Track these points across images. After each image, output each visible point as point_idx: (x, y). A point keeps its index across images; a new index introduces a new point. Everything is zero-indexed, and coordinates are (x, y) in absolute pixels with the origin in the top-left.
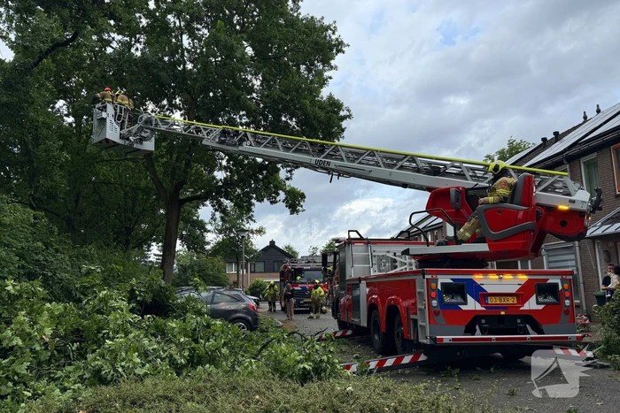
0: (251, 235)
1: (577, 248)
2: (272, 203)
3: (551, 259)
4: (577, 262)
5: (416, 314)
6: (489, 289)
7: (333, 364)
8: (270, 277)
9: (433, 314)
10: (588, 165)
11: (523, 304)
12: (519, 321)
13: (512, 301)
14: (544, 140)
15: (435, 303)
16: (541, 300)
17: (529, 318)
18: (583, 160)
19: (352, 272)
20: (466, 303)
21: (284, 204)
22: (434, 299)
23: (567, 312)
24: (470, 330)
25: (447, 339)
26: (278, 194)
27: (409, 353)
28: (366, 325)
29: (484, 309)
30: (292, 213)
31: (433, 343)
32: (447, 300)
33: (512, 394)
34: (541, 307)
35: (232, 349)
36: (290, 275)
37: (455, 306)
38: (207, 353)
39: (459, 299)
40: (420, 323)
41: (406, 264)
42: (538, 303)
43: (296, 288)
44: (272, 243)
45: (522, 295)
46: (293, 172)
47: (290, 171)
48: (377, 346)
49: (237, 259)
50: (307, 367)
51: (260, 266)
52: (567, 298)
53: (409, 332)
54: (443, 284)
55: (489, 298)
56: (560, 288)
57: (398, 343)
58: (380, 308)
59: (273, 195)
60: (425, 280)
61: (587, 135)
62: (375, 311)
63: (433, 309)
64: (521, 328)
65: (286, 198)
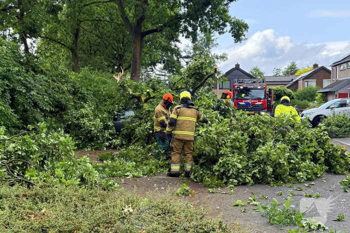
0: (216, 60)
2: (220, 33)
21: (231, 34)
26: (225, 26)
30: (236, 41)
43: (241, 103)
44: (237, 66)
46: (229, 5)
51: (226, 84)
59: (221, 27)
65: (232, 29)
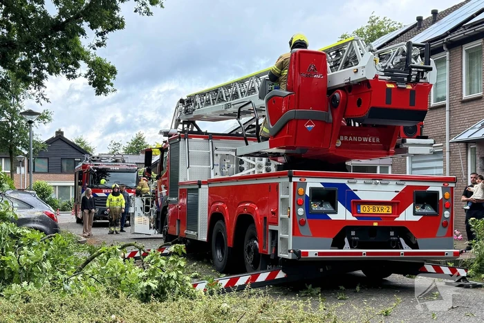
1: (447, 154)
2: (69, 77)
3: (415, 166)
4: (445, 170)
5: (276, 224)
6: (363, 196)
7: (182, 283)
8: (55, 180)
9: (298, 224)
10: (471, 55)
11: (398, 214)
12: (392, 233)
13: (387, 210)
14: (420, 19)
15: (301, 211)
16: (418, 210)
17: (404, 231)
18: (467, 47)
19: (186, 175)
20: (336, 212)
21: (87, 81)
22: (300, 206)
23: (445, 225)
24: (338, 243)
25: (312, 253)
26: (77, 66)
27: (264, 269)
28: (205, 239)
29: (355, 219)
30: (98, 93)
31: (295, 257)
32: (315, 207)
34: (417, 218)
35: (54, 263)
36: (91, 177)
37: (324, 215)
38: (21, 268)
39: (328, 207)
40: (280, 235)
41: (254, 166)
42: (415, 213)
43: (99, 194)
44: (59, 134)
45: (398, 203)
46: (106, 36)
47: (101, 34)
48: (220, 264)
49: (11, 153)
50: (152, 285)
51: (42, 165)
52: (447, 209)
53: (265, 245)
54: (312, 190)
55: (362, 206)
56: (441, 197)
57: (249, 260)
58: (227, 218)
59: (71, 66)
60: (291, 185)
61: (472, 17)
62: (220, 222)
63: (298, 219)
64: (394, 241)
65: (90, 72)
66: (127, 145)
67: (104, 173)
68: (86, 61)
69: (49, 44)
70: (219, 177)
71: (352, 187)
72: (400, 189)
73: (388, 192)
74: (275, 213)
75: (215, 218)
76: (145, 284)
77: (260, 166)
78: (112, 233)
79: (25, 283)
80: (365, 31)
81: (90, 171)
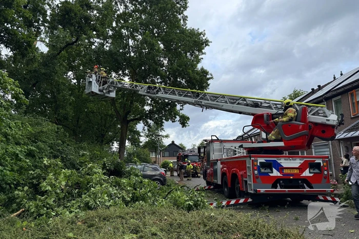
0: (162, 138)
1: (331, 145)
2: (173, 122)
3: (317, 151)
4: (330, 152)
5: (246, 178)
6: (284, 165)
7: (203, 202)
9: (255, 178)
10: (336, 102)
11: (302, 173)
12: (300, 182)
13: (296, 171)
14: (313, 89)
15: (256, 172)
16: (311, 171)
17: (306, 181)
18: (334, 99)
19: (213, 157)
20: (272, 173)
21: (179, 123)
22: (256, 170)
23: (325, 178)
24: (274, 186)
25: (262, 190)
26: (176, 118)
27: (243, 197)
28: (220, 183)
29: (282, 175)
30: (183, 127)
31: (255, 192)
32: (263, 171)
33: (297, 219)
34: (311, 175)
35: (153, 193)
37: (267, 174)
38: (141, 195)
39: (269, 171)
40: (248, 182)
41: (241, 153)
42: (310, 173)
44: (173, 142)
45: (301, 168)
46: (184, 106)
47: (182, 106)
48: (226, 194)
49: (156, 150)
50: (190, 203)
51: (167, 154)
52: (326, 170)
53: (243, 187)
54: (260, 163)
55: (284, 170)
56: (322, 165)
57: (237, 193)
58: (228, 175)
59: (173, 118)
60: (251, 161)
61: (336, 87)
62: (225, 176)
63: (255, 175)
64: (301, 185)
65: (180, 119)
66: (198, 145)
67: (187, 156)
68: (179, 116)
69: (165, 111)
70: (226, 157)
71: (279, 161)
72: (302, 162)
73: (296, 163)
74: (246, 173)
75: (223, 174)
76: (188, 203)
77: (243, 153)
78: (188, 180)
79: (141, 202)
80: (292, 95)
81: (182, 156)
